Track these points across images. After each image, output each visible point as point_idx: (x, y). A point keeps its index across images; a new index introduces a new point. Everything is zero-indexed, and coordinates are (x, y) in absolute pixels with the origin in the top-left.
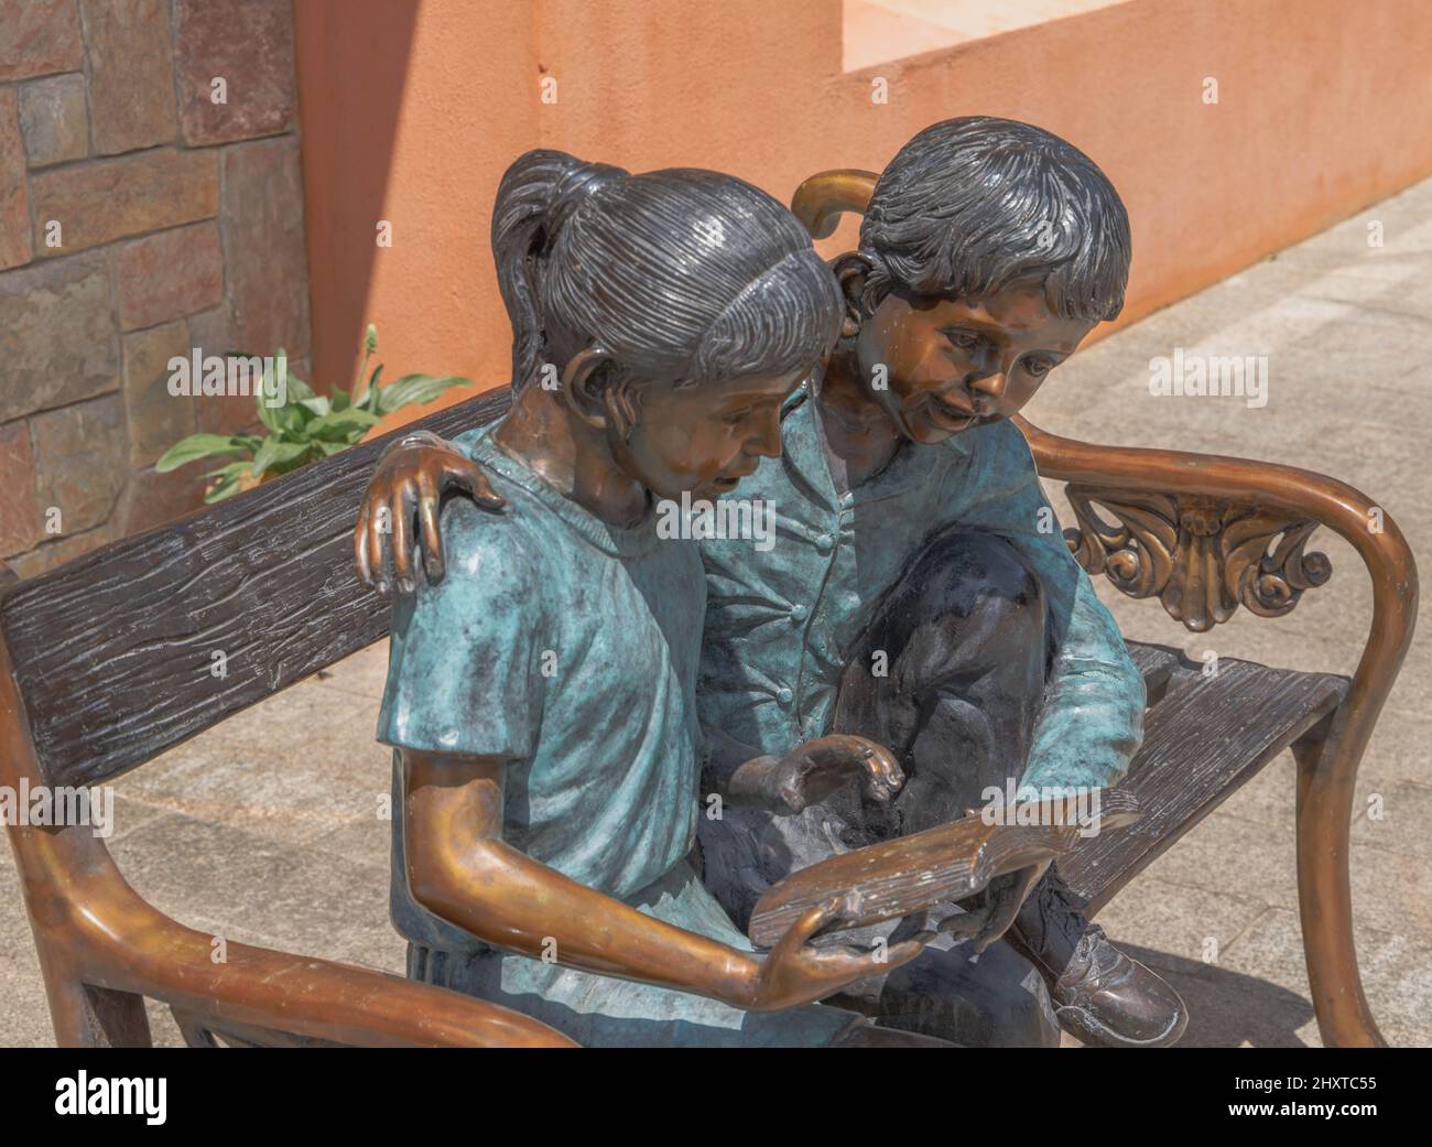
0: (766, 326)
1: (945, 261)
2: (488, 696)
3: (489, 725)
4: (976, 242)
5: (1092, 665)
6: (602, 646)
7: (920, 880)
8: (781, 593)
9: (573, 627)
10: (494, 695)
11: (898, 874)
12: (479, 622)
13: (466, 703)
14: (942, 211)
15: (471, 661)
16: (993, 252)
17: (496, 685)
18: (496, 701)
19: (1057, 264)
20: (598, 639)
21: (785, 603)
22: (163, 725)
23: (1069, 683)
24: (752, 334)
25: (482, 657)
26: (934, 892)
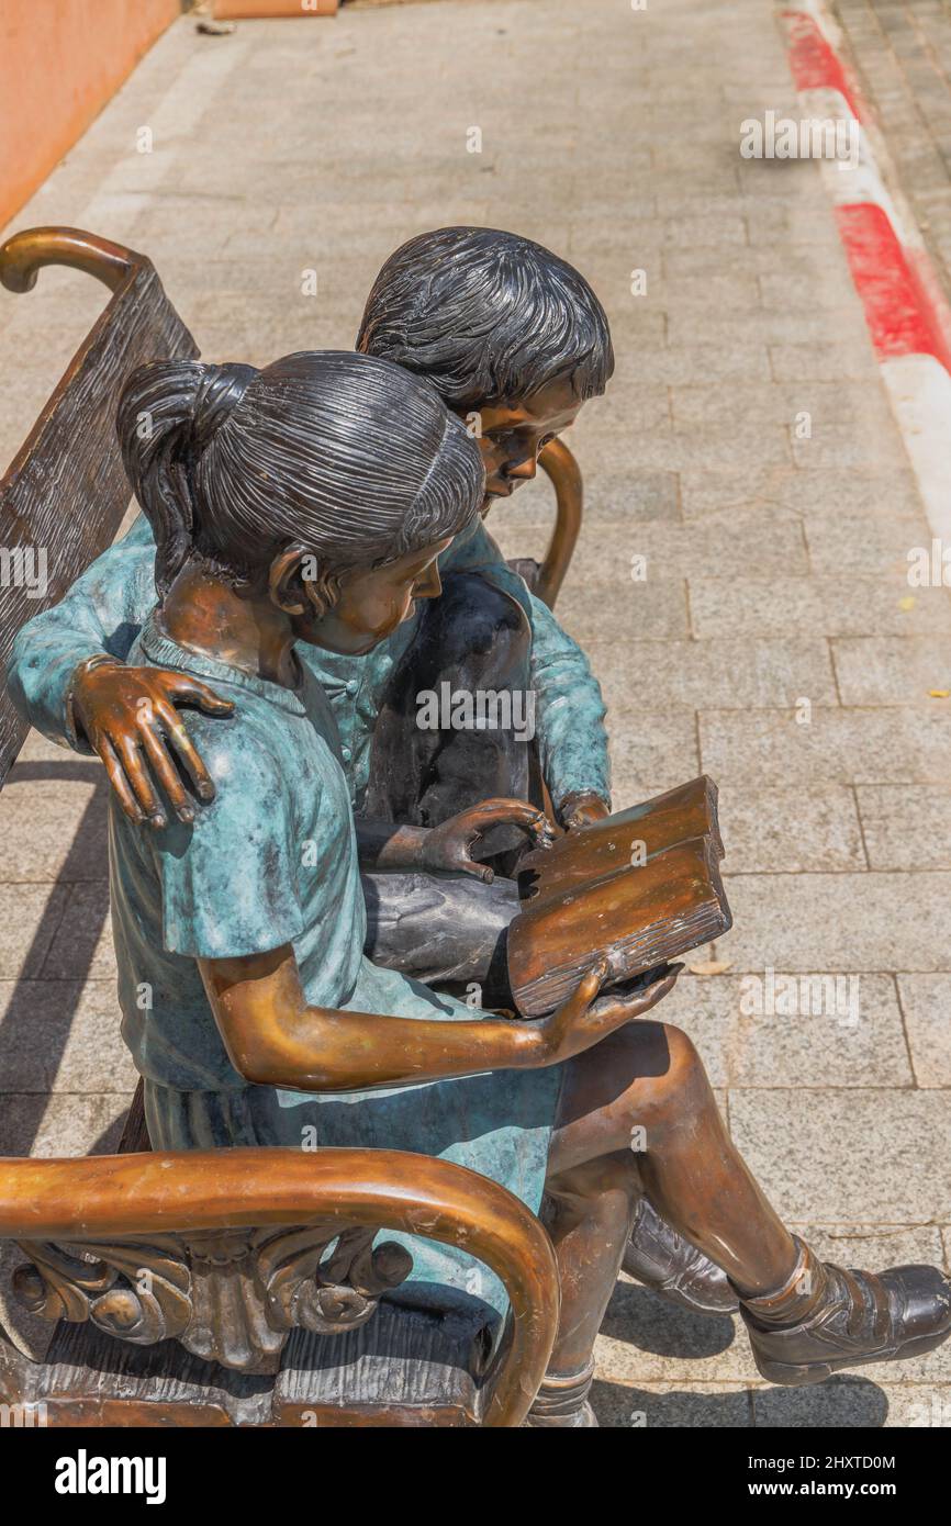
1: (486, 374)
2: (280, 888)
3: (287, 913)
4: (515, 353)
6: (328, 802)
7: (673, 929)
9: (307, 796)
10: (284, 886)
11: (647, 928)
12: (259, 826)
13: (266, 901)
14: (475, 331)
15: (262, 864)
16: (533, 360)
17: (284, 876)
18: (287, 890)
19: (582, 358)
20: (323, 797)
25: (269, 856)
26: (693, 936)
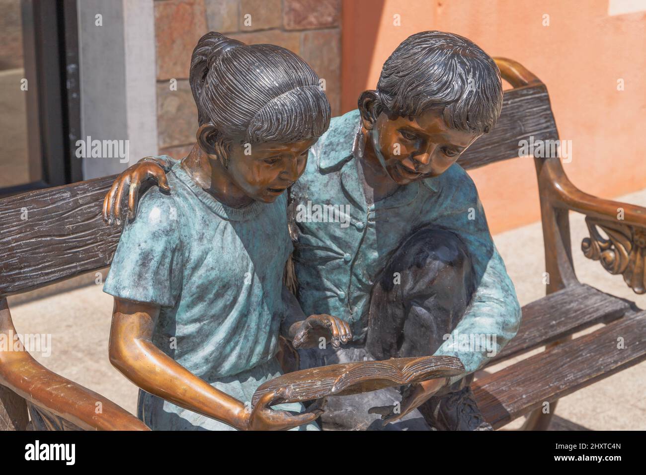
0: (278, 119)
1: (400, 97)
2: (146, 276)
3: (145, 288)
4: (412, 90)
5: (490, 299)
7: (316, 385)
8: (340, 247)
10: (149, 275)
11: (310, 381)
12: (146, 242)
13: (136, 277)
14: (401, 74)
15: (140, 259)
16: (418, 95)
17: (151, 271)
18: (150, 278)
19: (448, 103)
21: (341, 252)
22: (45, 273)
23: (477, 306)
24: (271, 122)
25: (145, 258)
26: (319, 391)
